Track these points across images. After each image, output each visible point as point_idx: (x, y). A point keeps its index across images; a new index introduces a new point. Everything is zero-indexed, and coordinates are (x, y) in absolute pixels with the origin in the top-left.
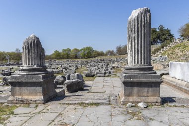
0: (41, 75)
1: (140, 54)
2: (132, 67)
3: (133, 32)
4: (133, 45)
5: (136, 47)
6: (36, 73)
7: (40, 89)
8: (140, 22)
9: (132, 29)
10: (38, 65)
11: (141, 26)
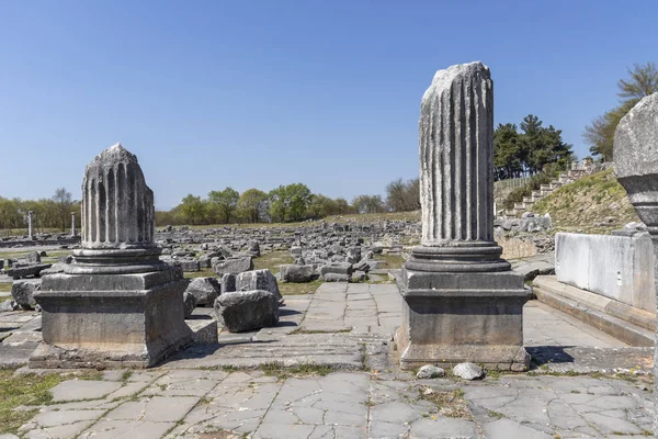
0: (141, 275)
1: (458, 209)
2: (435, 249)
3: (438, 138)
4: (439, 179)
5: (448, 186)
6: (123, 268)
7: (137, 320)
8: (457, 108)
9: (433, 128)
10: (131, 241)
11: (462, 119)
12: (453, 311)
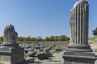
0: (10, 49)
1: (78, 36)
2: (71, 46)
3: (73, 19)
4: (73, 29)
5: (75, 30)
6: (8, 47)
8: (78, 11)
9: (72, 17)
10: (11, 42)
11: (79, 14)
12: (75, 61)
